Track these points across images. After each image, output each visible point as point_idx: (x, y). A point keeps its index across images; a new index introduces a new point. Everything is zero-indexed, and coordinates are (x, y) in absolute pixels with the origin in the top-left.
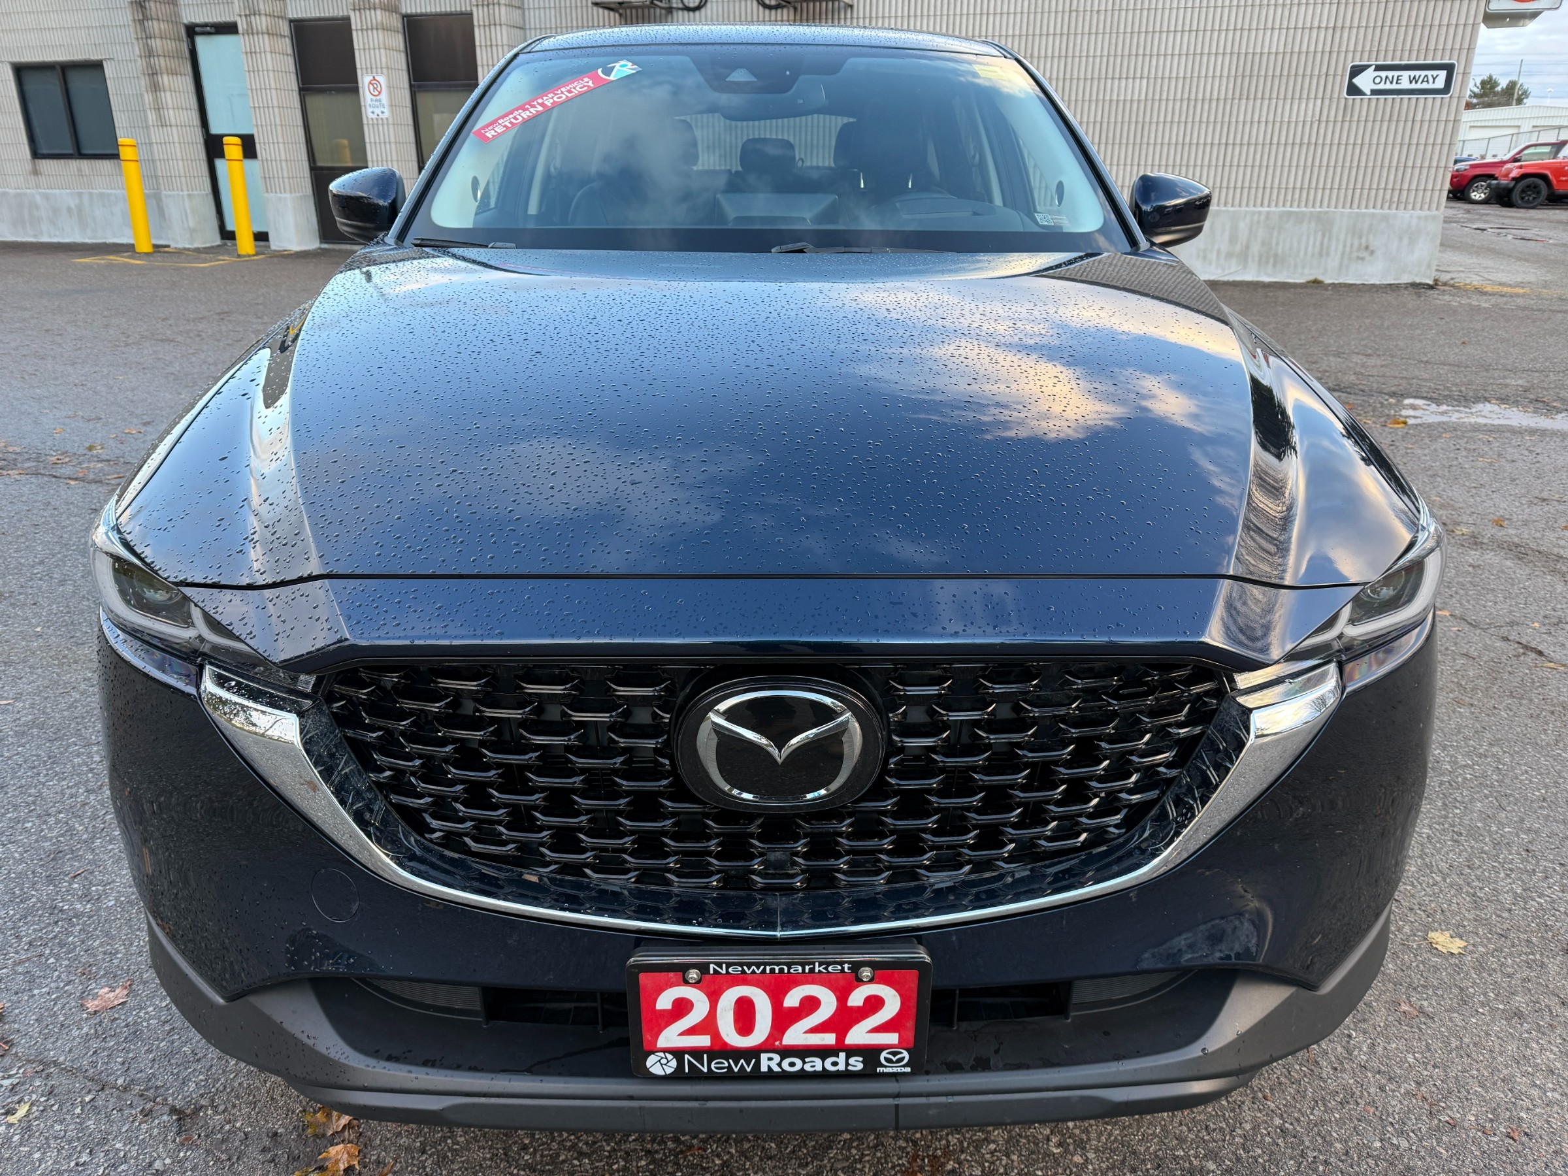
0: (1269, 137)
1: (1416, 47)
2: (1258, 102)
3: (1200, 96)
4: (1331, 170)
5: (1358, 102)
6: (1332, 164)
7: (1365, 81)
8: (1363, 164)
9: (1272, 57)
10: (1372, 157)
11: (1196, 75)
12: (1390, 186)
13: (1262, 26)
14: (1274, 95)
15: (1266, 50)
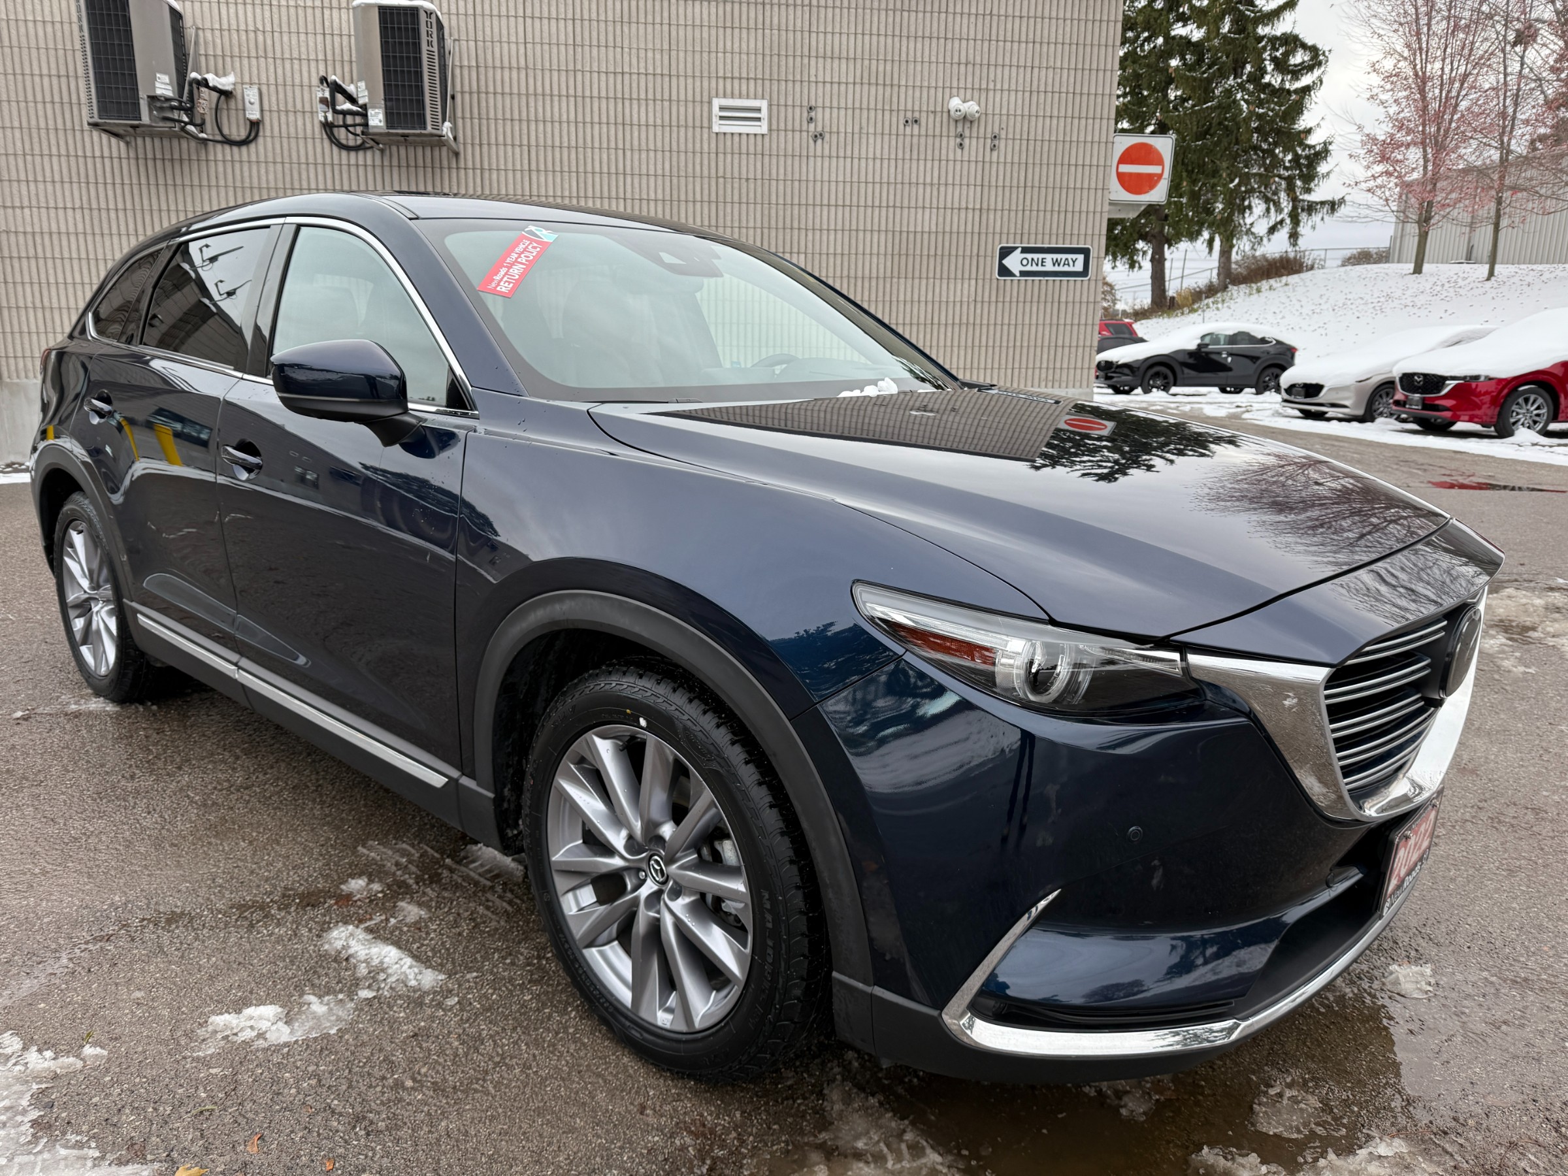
0: (929, 316)
1: (1054, 231)
2: (917, 281)
3: (860, 274)
4: (990, 350)
5: (1008, 283)
6: (991, 343)
7: (1014, 262)
8: (1018, 344)
9: (926, 236)
10: (1026, 338)
11: (853, 251)
12: (1044, 365)
13: (913, 204)
14: (931, 275)
15: (919, 229)
